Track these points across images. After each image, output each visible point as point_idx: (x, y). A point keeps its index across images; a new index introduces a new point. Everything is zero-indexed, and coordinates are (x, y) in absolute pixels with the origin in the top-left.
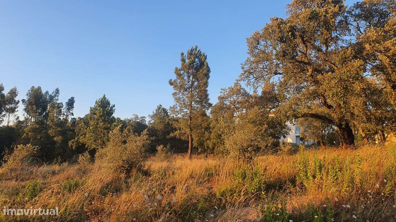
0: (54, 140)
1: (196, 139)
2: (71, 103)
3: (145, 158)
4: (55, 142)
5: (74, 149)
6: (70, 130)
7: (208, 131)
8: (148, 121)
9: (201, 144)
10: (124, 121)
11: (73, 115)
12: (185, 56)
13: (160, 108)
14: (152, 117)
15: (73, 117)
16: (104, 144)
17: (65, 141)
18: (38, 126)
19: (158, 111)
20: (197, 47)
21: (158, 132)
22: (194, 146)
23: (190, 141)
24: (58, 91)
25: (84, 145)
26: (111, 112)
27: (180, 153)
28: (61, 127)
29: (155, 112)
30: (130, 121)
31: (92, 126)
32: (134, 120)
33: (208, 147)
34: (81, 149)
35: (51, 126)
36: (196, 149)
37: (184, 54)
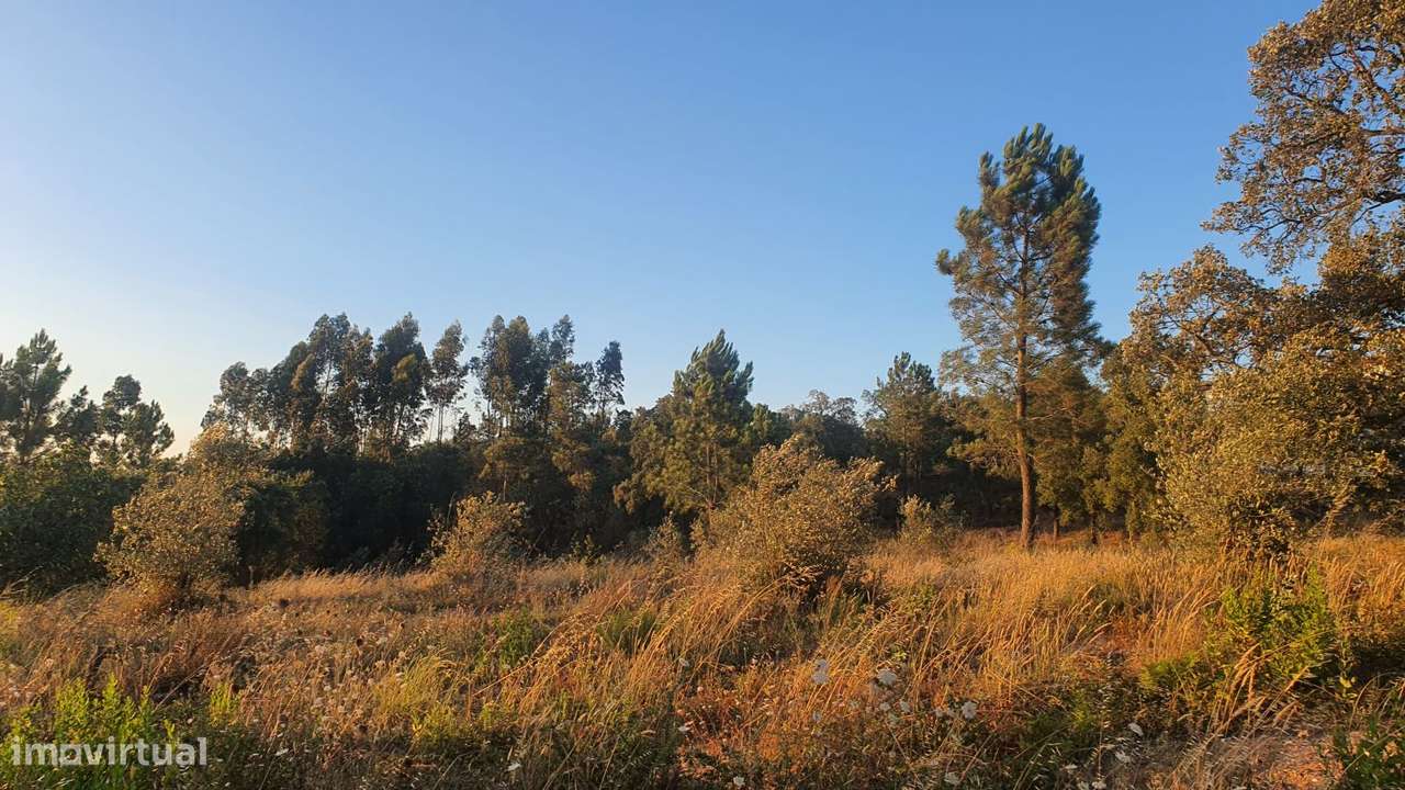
0: (570, 484)
1: (1046, 475)
2: (612, 362)
3: (859, 544)
4: (572, 491)
5: (630, 511)
6: (615, 451)
7: (1098, 444)
8: (862, 413)
9: (1071, 494)
10: (781, 414)
11: (623, 403)
12: (997, 165)
13: (904, 366)
14: (878, 398)
15: (621, 408)
17: (603, 488)
19: (898, 375)
20: (1041, 128)
21: (901, 451)
22: (1041, 502)
23: (1025, 482)
24: (569, 326)
25: (658, 499)
26: (738, 389)
27: (988, 526)
28: (588, 441)
29: (886, 380)
30: (801, 414)
31: (683, 434)
32: (814, 412)
33: (1098, 506)
34: (651, 511)
35: (560, 440)
36: (1052, 514)
37: (992, 157)
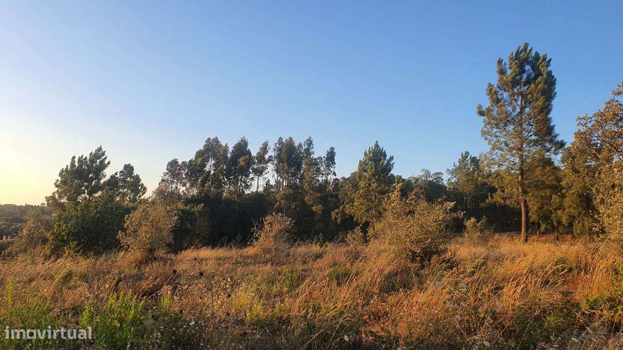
0: (313, 210)
1: (534, 207)
2: (331, 157)
3: (447, 239)
4: (313, 214)
5: (339, 223)
6: (332, 196)
7: (559, 194)
8: (446, 179)
9: (546, 217)
10: (408, 180)
11: (336, 175)
12: (505, 64)
13: (467, 157)
14: (452, 173)
15: (335, 177)
16: (380, 216)
17: (327, 212)
18: (291, 192)
19: (463, 162)
20: (526, 46)
21: (464, 197)
22: (531, 220)
23: (523, 211)
24: (311, 142)
25: (351, 217)
26: (388, 168)
27: (506, 231)
28: (320, 192)
29: (457, 164)
30: (417, 180)
31: (362, 188)
32: (423, 179)
33: (559, 223)
34: (349, 223)
35: (308, 191)
36: (536, 226)
37: (502, 60)
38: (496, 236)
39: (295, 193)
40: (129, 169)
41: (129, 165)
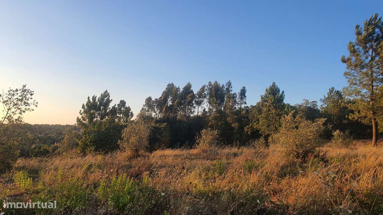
0: (232, 126)
2: (243, 93)
3: (320, 144)
4: (233, 128)
5: (249, 134)
6: (244, 117)
8: (320, 105)
10: (294, 106)
11: (246, 104)
12: (361, 28)
13: (333, 91)
14: (325, 101)
15: (246, 105)
16: (276, 130)
17: (241, 128)
18: (218, 115)
19: (331, 94)
20: (377, 15)
21: (332, 116)
22: (380, 132)
23: (374, 126)
24: (230, 83)
25: (258, 131)
26: (281, 99)
27: (361, 139)
28: (237, 115)
29: (327, 96)
30: (300, 106)
31: (265, 112)
32: (304, 105)
34: (256, 135)
35: (229, 115)
37: (359, 26)
38: (354, 142)
39: (221, 115)
40: (123, 103)
41: (123, 100)
